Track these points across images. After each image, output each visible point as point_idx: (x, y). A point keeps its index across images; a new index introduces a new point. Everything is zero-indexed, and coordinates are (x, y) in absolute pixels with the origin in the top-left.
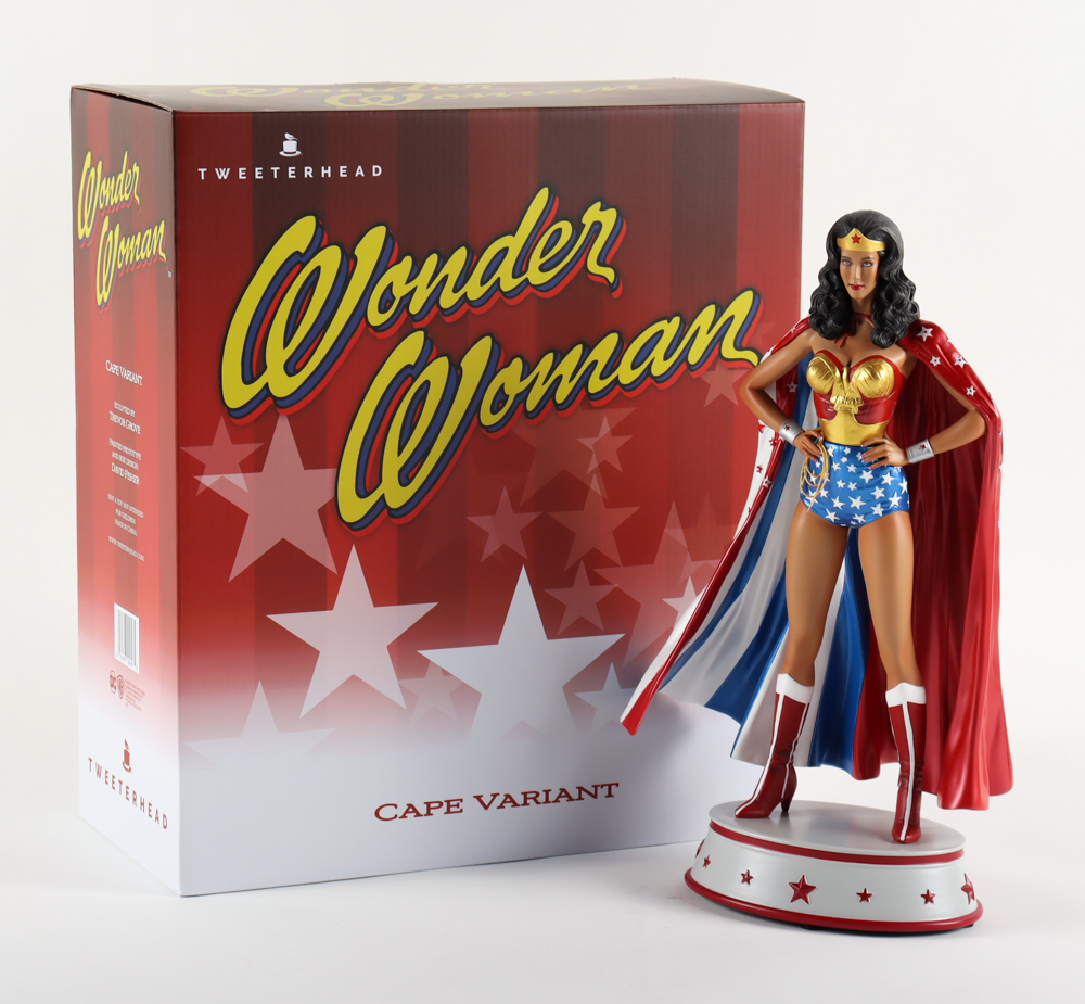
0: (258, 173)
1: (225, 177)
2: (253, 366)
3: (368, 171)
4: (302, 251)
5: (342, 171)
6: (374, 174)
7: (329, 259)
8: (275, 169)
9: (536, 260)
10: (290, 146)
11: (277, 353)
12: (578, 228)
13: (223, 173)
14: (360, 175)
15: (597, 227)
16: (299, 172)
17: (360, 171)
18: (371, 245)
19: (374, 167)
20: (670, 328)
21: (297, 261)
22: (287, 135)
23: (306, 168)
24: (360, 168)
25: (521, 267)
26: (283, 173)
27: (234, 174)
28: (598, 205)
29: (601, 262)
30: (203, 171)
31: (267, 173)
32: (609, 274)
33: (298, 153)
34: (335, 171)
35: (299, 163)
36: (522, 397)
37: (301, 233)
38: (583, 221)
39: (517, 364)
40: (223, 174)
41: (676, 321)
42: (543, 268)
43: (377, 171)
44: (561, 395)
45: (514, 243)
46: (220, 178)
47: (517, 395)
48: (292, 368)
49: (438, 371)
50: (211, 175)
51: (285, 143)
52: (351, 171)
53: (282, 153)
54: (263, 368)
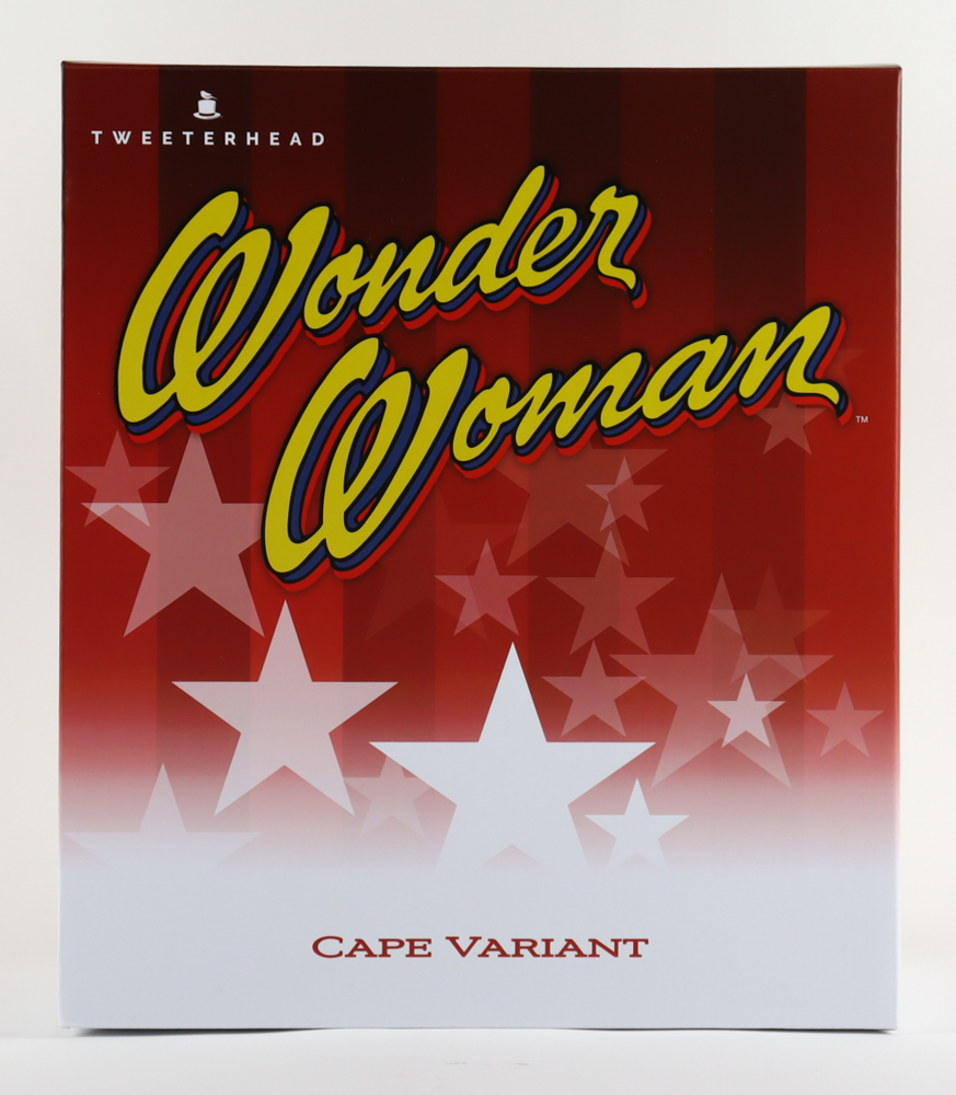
0: (166, 138)
1: (125, 142)
2: (158, 371)
3: (306, 139)
4: (222, 234)
5: (273, 139)
6: (315, 143)
7: (256, 245)
8: (188, 134)
9: (528, 256)
10: (207, 107)
11: (187, 357)
12: (585, 218)
13: (122, 136)
14: (296, 144)
15: (611, 218)
16: (219, 138)
17: (296, 139)
18: (310, 229)
19: (315, 135)
20: (715, 349)
21: (213, 246)
22: (203, 94)
23: (227, 134)
24: (296, 135)
25: (507, 264)
26: (198, 138)
27: (136, 138)
28: (613, 190)
29: (616, 261)
30: (97, 133)
31: (178, 138)
32: (629, 278)
33: (217, 115)
34: (264, 139)
35: (218, 127)
36: (510, 427)
37: (220, 212)
38: (593, 209)
39: (503, 386)
40: (122, 138)
41: (722, 341)
42: (538, 267)
43: (318, 139)
44: (564, 427)
45: (498, 235)
46: (118, 142)
47: (503, 425)
48: (207, 375)
49: (397, 390)
50: (107, 139)
51: (200, 103)
52: (284, 139)
53: (196, 115)
54: (169, 374)
